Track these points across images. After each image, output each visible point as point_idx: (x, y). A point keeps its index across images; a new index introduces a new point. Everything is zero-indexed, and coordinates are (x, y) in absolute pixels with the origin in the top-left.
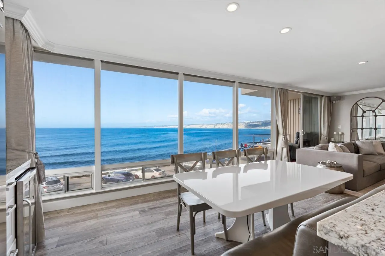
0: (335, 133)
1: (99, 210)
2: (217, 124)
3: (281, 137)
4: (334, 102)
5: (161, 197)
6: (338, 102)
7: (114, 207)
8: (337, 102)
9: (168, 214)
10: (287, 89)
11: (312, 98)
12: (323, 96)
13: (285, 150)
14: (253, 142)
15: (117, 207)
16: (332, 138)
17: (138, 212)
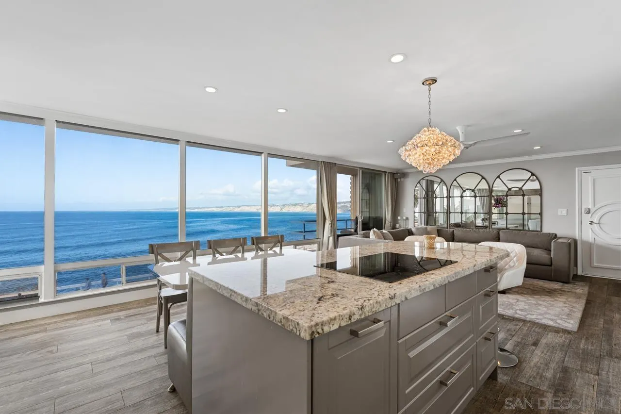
0: (399, 218)
1: (49, 324)
2: (284, 205)
3: (328, 223)
4: (399, 180)
5: (148, 303)
6: (403, 180)
7: (73, 319)
8: (401, 180)
9: (151, 319)
10: (335, 164)
11: (375, 174)
12: (386, 172)
13: (331, 239)
14: (303, 230)
15: (77, 319)
16: (397, 224)
17: (109, 321)
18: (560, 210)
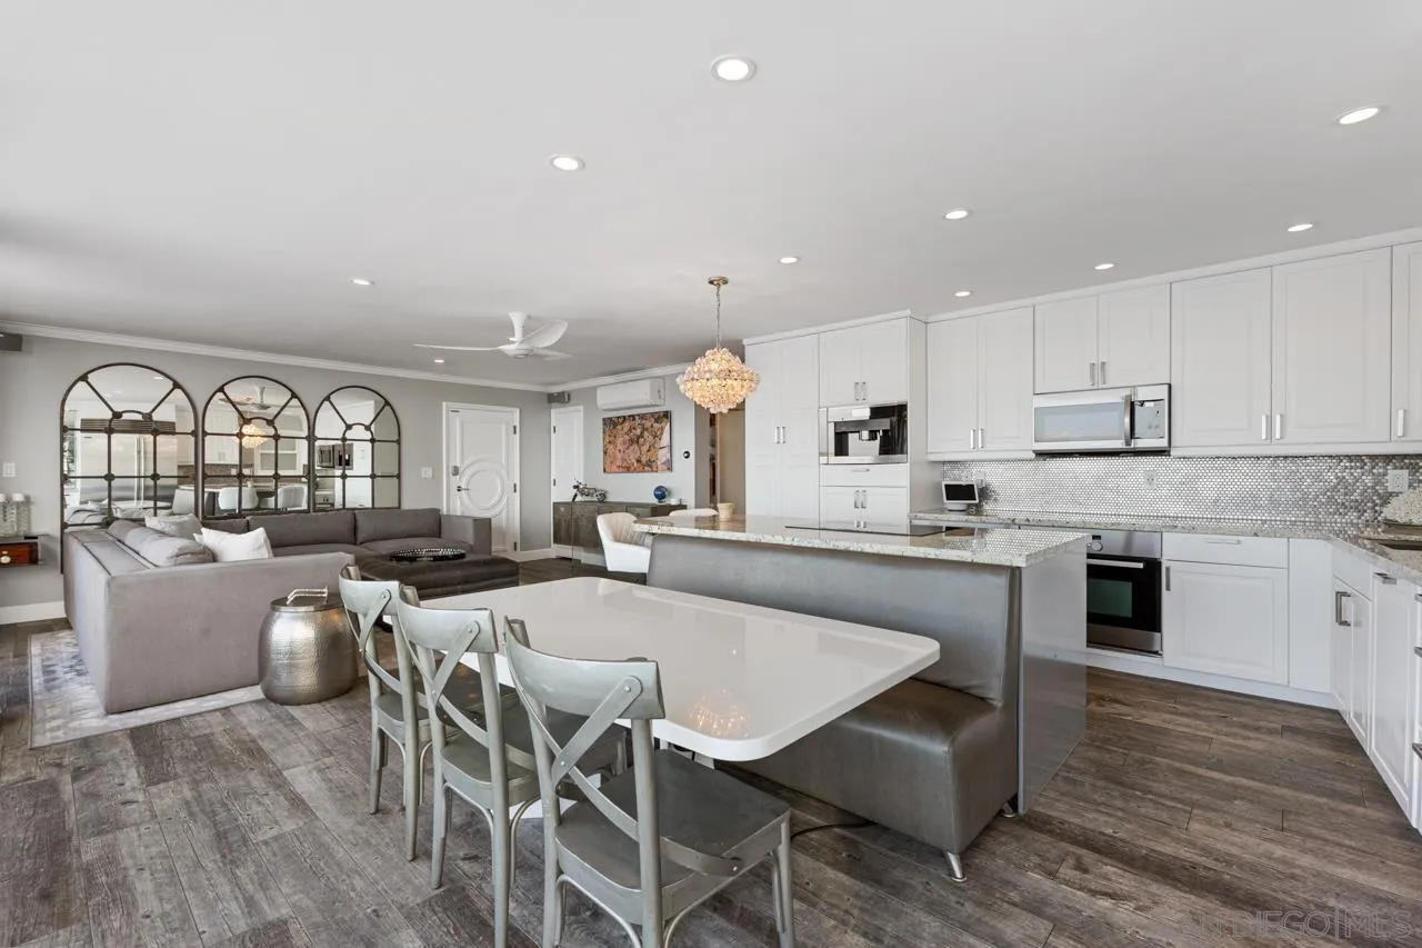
18: (423, 469)
